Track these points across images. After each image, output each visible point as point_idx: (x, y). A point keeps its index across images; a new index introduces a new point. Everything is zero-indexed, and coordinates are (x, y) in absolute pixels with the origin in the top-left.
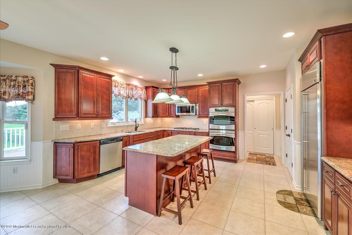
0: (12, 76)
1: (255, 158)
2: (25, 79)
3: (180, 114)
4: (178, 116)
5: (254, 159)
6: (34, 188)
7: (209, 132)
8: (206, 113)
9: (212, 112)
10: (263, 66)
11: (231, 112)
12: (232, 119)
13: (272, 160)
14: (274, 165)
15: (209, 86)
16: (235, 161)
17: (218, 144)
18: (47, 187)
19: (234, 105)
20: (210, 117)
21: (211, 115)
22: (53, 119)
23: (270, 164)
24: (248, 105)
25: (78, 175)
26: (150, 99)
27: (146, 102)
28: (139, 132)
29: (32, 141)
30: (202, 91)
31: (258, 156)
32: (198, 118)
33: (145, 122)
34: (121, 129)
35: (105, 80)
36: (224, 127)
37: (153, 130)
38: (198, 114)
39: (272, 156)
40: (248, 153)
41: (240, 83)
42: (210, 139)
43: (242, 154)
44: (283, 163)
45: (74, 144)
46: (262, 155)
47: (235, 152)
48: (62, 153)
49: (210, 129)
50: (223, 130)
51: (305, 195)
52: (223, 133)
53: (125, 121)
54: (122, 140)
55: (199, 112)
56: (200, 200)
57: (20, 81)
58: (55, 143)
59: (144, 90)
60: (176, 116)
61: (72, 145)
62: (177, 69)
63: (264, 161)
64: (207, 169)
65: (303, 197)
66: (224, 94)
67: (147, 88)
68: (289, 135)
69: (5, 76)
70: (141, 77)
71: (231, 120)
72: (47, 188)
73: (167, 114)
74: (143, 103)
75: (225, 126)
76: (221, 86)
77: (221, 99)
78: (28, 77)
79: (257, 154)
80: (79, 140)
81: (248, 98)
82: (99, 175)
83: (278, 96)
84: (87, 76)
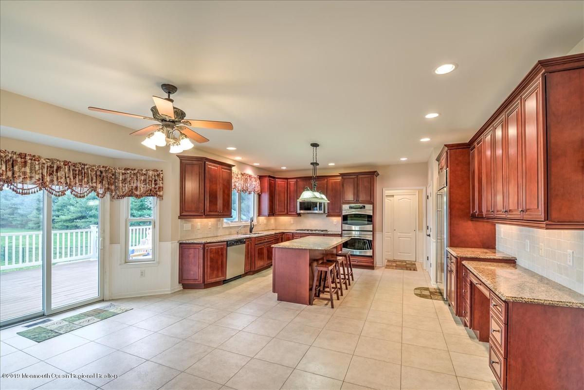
0: (142, 170)
1: (395, 265)
2: (156, 173)
3: (302, 211)
4: (299, 215)
5: (393, 266)
6: (163, 293)
7: (342, 233)
8: (337, 211)
9: (346, 209)
10: (403, 159)
11: (368, 210)
12: (370, 219)
13: (414, 266)
14: (414, 270)
15: (342, 178)
16: (372, 267)
17: (353, 248)
18: (175, 292)
19: (372, 202)
20: (343, 216)
21: (344, 213)
22: (179, 217)
23: (410, 270)
24: (387, 201)
25: (207, 280)
26: (265, 192)
27: (260, 196)
28: (255, 234)
29: (160, 241)
30: (332, 184)
31: (397, 263)
32: (327, 216)
33: (258, 222)
34: (237, 230)
35: (225, 171)
36: (357, 228)
37: (273, 232)
38: (326, 212)
39: (413, 262)
40: (386, 260)
41: (379, 175)
42: (342, 243)
43: (380, 259)
44: (425, 268)
45: (204, 246)
46: (403, 262)
47: (372, 257)
48: (190, 256)
49: (342, 230)
50: (355, 230)
51: (439, 289)
52: (355, 234)
53: (237, 220)
54: (244, 243)
55: (328, 209)
56: (344, 296)
57: (151, 175)
58: (180, 244)
59: (258, 181)
60: (297, 214)
61: (202, 246)
62: (317, 164)
63: (404, 267)
64: (343, 273)
65: (438, 291)
66: (361, 188)
67: (261, 178)
68: (429, 235)
69: (135, 170)
70: (256, 164)
71: (368, 221)
72: (174, 294)
73: (286, 211)
74: (256, 196)
75: (358, 226)
76: (356, 179)
77: (357, 195)
78: (157, 171)
79: (396, 262)
80: (209, 241)
81: (387, 192)
82: (225, 282)
83: (420, 192)
84: (212, 168)
